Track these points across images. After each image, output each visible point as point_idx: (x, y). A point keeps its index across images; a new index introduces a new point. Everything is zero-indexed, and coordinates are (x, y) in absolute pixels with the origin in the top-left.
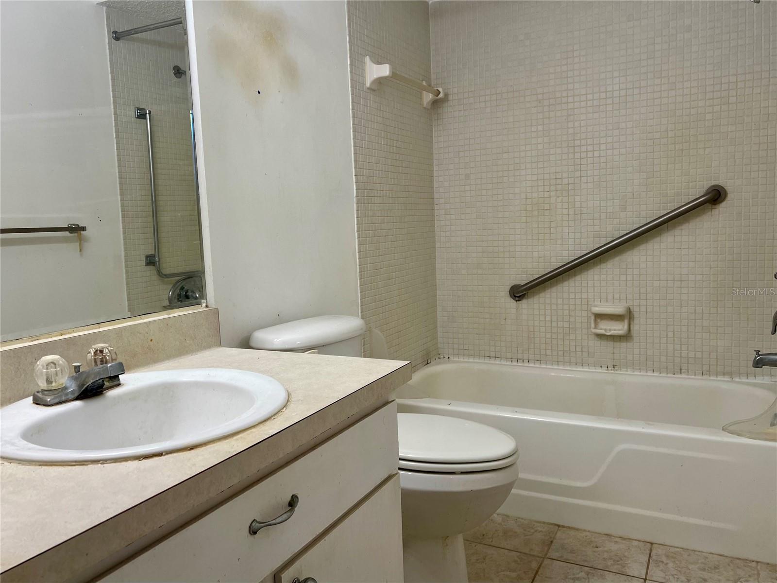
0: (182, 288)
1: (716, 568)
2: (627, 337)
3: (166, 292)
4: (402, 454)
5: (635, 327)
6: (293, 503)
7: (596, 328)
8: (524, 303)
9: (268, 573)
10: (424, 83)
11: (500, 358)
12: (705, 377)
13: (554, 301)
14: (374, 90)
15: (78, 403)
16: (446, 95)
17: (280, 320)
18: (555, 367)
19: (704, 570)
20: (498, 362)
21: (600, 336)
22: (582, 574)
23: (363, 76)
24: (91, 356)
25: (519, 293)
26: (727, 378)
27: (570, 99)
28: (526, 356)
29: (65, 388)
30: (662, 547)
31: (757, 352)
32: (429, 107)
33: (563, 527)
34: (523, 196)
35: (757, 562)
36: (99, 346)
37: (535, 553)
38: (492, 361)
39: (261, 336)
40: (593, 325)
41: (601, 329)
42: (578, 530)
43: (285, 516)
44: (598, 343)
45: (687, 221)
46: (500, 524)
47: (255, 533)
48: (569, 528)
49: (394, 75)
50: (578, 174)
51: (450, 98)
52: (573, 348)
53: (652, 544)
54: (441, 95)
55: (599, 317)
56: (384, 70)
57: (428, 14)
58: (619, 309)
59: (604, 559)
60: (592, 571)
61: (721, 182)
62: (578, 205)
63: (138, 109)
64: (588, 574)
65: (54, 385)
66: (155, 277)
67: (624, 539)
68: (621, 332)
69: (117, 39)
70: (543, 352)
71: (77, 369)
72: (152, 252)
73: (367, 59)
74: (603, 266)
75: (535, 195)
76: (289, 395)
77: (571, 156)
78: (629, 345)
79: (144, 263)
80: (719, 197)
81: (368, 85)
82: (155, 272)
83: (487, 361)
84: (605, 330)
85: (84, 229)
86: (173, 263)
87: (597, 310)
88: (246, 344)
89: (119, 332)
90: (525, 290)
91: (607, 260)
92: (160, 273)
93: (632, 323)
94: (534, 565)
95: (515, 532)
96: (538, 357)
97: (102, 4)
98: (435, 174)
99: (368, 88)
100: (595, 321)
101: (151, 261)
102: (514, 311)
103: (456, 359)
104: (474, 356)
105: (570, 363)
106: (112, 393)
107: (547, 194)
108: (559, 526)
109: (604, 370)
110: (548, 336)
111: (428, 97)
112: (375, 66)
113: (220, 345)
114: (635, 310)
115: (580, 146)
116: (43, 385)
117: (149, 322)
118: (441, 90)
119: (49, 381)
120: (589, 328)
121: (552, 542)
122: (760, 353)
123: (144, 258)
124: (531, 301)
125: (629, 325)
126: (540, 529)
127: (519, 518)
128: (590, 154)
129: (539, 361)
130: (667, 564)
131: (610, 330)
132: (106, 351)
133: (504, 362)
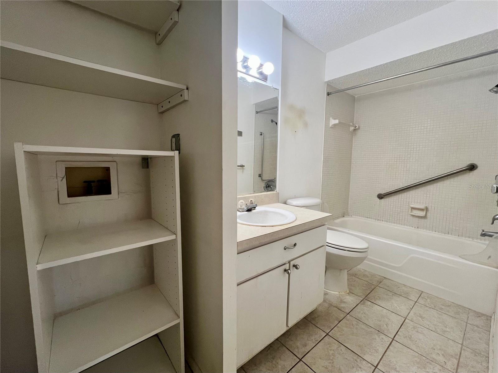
0: (267, 184)
1: (449, 306)
2: (425, 217)
3: (263, 185)
4: (327, 241)
5: (429, 214)
6: (295, 245)
7: (411, 212)
8: (383, 200)
9: (288, 260)
10: (351, 124)
11: (371, 218)
12: (460, 237)
13: (395, 201)
14: (332, 128)
15: (246, 212)
16: (359, 127)
17: (295, 197)
18: (393, 224)
19: (443, 305)
20: (370, 219)
21: (413, 216)
22: (391, 294)
23: (329, 124)
24: (249, 202)
25: (381, 197)
26: (471, 239)
27: (408, 129)
28: (381, 219)
29: (244, 208)
30: (426, 294)
31: (483, 231)
32: (352, 131)
33: (387, 278)
34: (386, 163)
35: (470, 309)
36: (252, 199)
37: (374, 284)
38: (368, 219)
39: (289, 201)
40: (410, 211)
41: (413, 213)
42: (392, 281)
43: (293, 247)
44: (411, 218)
45: (457, 176)
46: (363, 272)
47: (285, 249)
48: (389, 279)
49: (340, 123)
50: (409, 156)
51: (361, 128)
52: (401, 219)
53: (422, 292)
54: (357, 127)
55: (413, 208)
56: (337, 121)
57: (355, 100)
58: (422, 207)
59: (401, 292)
60: (395, 294)
61: (475, 162)
62: (408, 167)
63: (261, 133)
64: (393, 294)
65: (242, 207)
66: (261, 180)
67: (411, 288)
68: (422, 215)
69: (257, 113)
70: (388, 218)
71: (246, 204)
72: (260, 173)
73: (331, 118)
74: (417, 190)
75: (391, 163)
76: (296, 218)
77: (407, 149)
78: (426, 220)
79: (258, 176)
80: (473, 168)
81: (330, 126)
82: (261, 179)
83: (366, 219)
84: (415, 214)
85: (244, 166)
86: (266, 177)
87: (412, 206)
88: (285, 203)
89: (255, 196)
90: (383, 196)
91: (419, 188)
92: (262, 180)
93: (427, 212)
94: (373, 287)
95: (368, 276)
96: (386, 220)
97: (254, 104)
98: (352, 153)
99: (330, 127)
100: (411, 210)
101: (260, 176)
102: (378, 202)
103: (354, 217)
104: (361, 216)
105: (399, 224)
106: (253, 211)
107: (395, 163)
108: (385, 278)
109: (413, 228)
110: (391, 213)
111: (352, 128)
112: (333, 120)
113: (279, 202)
114: (429, 208)
115: (411, 146)
116: (240, 207)
117: (262, 195)
118: (357, 126)
119: (241, 206)
120: (408, 212)
121: (381, 282)
122: (484, 231)
123: (258, 175)
124: (385, 199)
125: (426, 213)
126: (377, 277)
127: (370, 272)
128: (415, 149)
129: (387, 221)
130: (427, 300)
131: (417, 214)
132: (253, 201)
133: (372, 220)
